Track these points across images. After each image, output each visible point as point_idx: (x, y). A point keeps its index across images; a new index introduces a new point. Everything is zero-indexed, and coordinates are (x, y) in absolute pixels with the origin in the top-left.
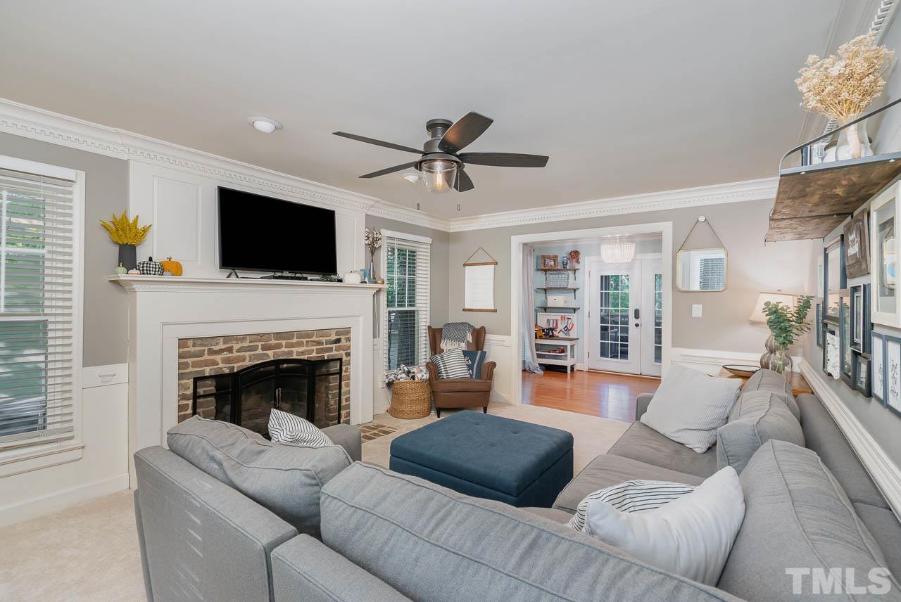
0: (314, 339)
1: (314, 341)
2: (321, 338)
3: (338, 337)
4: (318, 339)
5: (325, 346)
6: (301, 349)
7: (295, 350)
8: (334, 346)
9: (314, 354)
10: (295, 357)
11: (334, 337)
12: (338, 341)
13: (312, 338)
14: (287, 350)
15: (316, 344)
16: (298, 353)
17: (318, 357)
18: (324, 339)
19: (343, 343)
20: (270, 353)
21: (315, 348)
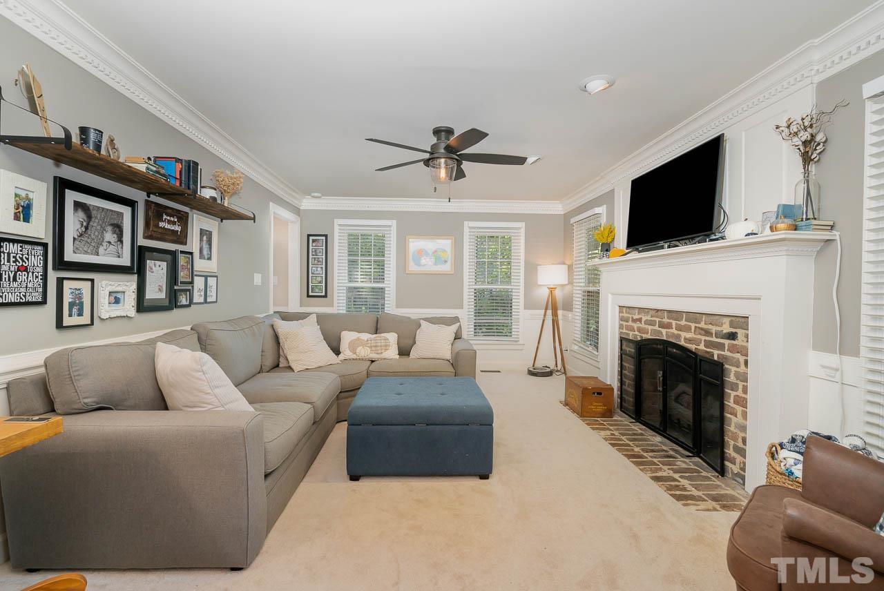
0: (702, 325)
1: (702, 329)
2: (710, 327)
3: (734, 330)
4: (705, 327)
5: (714, 339)
6: (689, 335)
7: (684, 335)
8: (727, 342)
9: (702, 347)
10: (682, 343)
11: (727, 329)
12: (732, 336)
13: (700, 323)
14: (676, 332)
15: (703, 332)
16: (687, 340)
17: (707, 352)
18: (714, 329)
19: (740, 341)
20: (664, 331)
21: (703, 338)
